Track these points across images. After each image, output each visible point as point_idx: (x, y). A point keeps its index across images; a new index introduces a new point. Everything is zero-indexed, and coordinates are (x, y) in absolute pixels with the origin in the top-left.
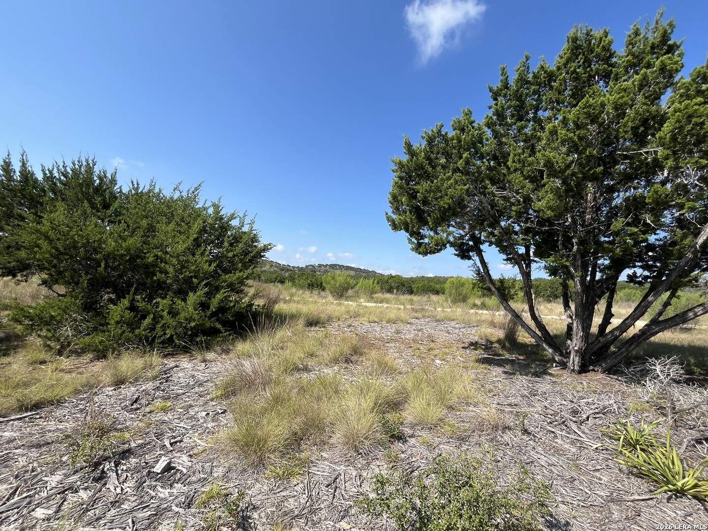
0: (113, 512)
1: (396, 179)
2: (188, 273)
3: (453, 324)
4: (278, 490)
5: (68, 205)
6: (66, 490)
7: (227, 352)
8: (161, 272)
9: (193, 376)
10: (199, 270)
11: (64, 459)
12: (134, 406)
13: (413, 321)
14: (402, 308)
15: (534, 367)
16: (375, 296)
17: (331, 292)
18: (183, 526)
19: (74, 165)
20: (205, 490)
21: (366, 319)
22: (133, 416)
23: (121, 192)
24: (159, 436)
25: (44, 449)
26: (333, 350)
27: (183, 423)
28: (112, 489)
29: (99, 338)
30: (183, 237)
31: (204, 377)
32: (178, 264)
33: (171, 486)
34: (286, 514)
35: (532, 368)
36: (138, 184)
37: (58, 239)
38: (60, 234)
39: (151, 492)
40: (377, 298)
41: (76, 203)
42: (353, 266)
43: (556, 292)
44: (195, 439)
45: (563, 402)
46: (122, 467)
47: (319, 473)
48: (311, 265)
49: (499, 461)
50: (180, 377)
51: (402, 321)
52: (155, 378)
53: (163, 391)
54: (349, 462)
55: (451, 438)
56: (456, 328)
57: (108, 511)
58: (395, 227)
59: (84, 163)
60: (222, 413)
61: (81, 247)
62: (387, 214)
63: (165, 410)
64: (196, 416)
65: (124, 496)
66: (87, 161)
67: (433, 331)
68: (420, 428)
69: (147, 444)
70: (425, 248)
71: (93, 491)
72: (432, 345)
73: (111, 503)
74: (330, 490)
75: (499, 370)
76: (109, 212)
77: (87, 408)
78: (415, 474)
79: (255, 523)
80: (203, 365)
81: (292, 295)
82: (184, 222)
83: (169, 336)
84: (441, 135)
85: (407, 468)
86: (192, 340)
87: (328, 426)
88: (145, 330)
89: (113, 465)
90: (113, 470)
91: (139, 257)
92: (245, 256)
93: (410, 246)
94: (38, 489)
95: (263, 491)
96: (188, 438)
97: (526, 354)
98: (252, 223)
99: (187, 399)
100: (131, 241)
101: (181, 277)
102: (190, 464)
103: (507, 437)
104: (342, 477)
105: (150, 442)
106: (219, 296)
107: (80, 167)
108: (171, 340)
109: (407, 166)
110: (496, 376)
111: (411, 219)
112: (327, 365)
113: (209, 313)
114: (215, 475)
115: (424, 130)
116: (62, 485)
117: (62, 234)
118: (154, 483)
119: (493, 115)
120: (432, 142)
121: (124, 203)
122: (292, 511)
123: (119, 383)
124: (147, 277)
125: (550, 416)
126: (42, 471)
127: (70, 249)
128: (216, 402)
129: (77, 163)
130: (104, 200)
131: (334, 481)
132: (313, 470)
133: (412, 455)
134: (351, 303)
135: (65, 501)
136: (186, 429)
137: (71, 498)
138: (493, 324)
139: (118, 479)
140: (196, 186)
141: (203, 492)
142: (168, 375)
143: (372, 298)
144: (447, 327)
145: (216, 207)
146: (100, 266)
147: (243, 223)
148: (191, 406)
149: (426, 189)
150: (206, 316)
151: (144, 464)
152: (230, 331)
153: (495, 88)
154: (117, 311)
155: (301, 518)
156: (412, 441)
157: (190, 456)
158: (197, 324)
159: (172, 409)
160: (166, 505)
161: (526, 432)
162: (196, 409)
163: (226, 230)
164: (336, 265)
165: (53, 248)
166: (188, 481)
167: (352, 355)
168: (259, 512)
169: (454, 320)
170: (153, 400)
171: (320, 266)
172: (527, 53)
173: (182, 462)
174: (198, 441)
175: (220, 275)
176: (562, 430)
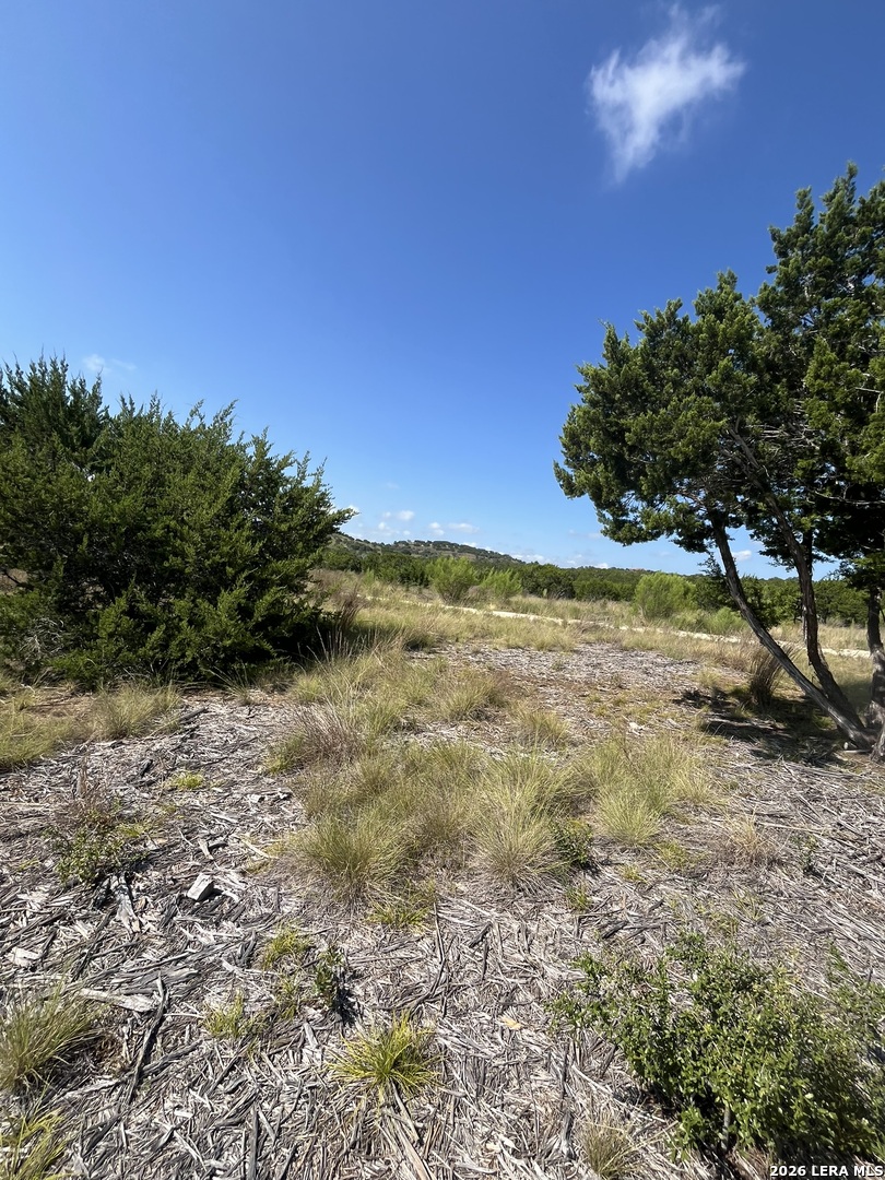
0: (129, 964)
1: (585, 406)
2: (218, 557)
3: (652, 655)
4: (393, 947)
5: (26, 438)
6: (55, 920)
7: (282, 690)
8: (176, 555)
9: (232, 730)
10: (235, 553)
11: (49, 863)
12: (146, 779)
13: (581, 647)
14: (560, 624)
15: (808, 748)
16: (513, 599)
17: (441, 591)
18: (244, 1000)
19: (34, 369)
20: (271, 936)
21: (501, 640)
22: (145, 795)
23: (107, 416)
24: (190, 833)
25: (16, 843)
26: (457, 697)
27: (224, 813)
28: (126, 924)
29: (84, 658)
30: (209, 496)
31: (250, 731)
32: (203, 541)
33: (217, 924)
34: (408, 992)
35: (805, 747)
36: (132, 404)
37: (16, 497)
38: (18, 487)
39: (186, 932)
40: (516, 603)
41: (40, 436)
42: (472, 545)
43: (829, 606)
44: (247, 842)
45: (872, 818)
46: (138, 884)
47: (456, 920)
48: (404, 542)
49: (768, 924)
50: (210, 729)
51: (563, 648)
52: (173, 730)
53: (188, 753)
54: (505, 904)
55: (677, 872)
56: (658, 665)
57: (123, 962)
58: (571, 489)
59: (50, 368)
60: (285, 799)
61: (51, 510)
62: (557, 465)
63: (194, 787)
64: (243, 801)
65: (145, 937)
66: (54, 364)
67: (620, 670)
68: (618, 848)
69: (172, 846)
70: (630, 531)
71: (96, 923)
72: (621, 695)
73: (126, 947)
74: (477, 953)
75: (745, 747)
76: (92, 451)
77: (75, 777)
78: (620, 935)
79: (359, 1006)
80: (246, 710)
81: (376, 593)
82: (208, 469)
83: (190, 659)
84: (675, 322)
85: (605, 922)
86: (226, 666)
87: (464, 838)
88: (152, 649)
89: (124, 881)
90: (124, 890)
91: (140, 528)
92: (308, 529)
93: (602, 526)
94: (13, 914)
95: (366, 945)
96: (235, 841)
97: (788, 719)
98: (319, 473)
99: (226, 770)
100: (127, 501)
101: (207, 563)
102: (242, 887)
103: (778, 878)
104: (495, 931)
105: (178, 843)
106: (268, 598)
107: (43, 374)
108: (192, 666)
109: (609, 381)
110: (740, 759)
111: (607, 478)
112: (446, 721)
113: (251, 624)
114: (286, 910)
115: (644, 311)
116: (48, 911)
117: (21, 488)
118: (190, 919)
119: (779, 284)
120: (657, 336)
121: (113, 436)
122: (417, 987)
123: (119, 734)
124: (153, 561)
125: (850, 844)
126: (16, 884)
127: (33, 513)
128: (273, 777)
129: (38, 367)
130: (82, 430)
131: (483, 938)
132: (445, 913)
133: (610, 900)
134: (474, 611)
135: (54, 938)
136: (231, 824)
137: (64, 933)
138: (721, 660)
139: (133, 907)
140: (226, 407)
141: (270, 941)
142: (193, 726)
143: (509, 603)
144: (641, 662)
145: (260, 444)
146: (81, 542)
147: (304, 473)
148: (234, 783)
149: (643, 426)
150: (246, 629)
151: (171, 882)
152: (285, 655)
153: (784, 233)
154: (111, 616)
155: (434, 1002)
156: (608, 873)
157: (243, 873)
158: (234, 642)
159: (204, 787)
160: (212, 958)
161: (810, 871)
162: (243, 789)
163: (277, 485)
164: (444, 543)
165: (8, 510)
166: (243, 917)
167: (486, 706)
168: (363, 984)
169: (651, 649)
170: (174, 769)
171: (418, 543)
172: (851, 163)
173: (231, 882)
174: (251, 847)
175: (269, 561)
176: (876, 873)
